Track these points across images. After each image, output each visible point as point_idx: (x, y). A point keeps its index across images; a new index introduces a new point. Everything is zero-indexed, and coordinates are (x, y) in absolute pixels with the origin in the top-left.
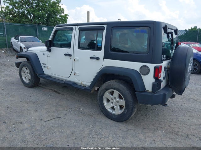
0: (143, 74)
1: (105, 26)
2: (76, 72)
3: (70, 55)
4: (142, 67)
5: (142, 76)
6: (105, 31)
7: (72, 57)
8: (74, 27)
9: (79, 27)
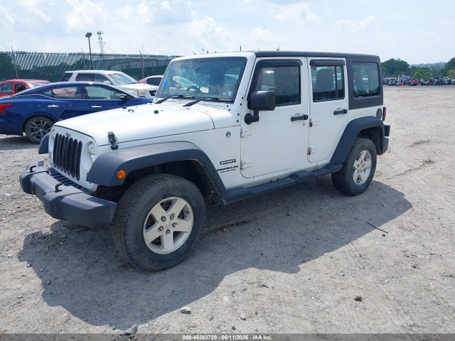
1: (344, 59)
3: (305, 117)
4: (378, 111)
6: (345, 68)
8: (303, 59)
9: (310, 59)
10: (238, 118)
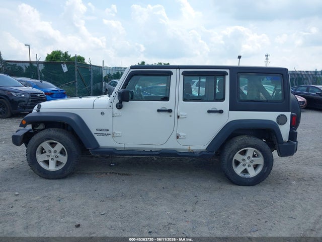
0: (281, 124)
1: (228, 71)
2: (180, 134)
3: (170, 111)
4: (279, 116)
5: (280, 126)
6: (228, 78)
7: (172, 114)
8: (173, 71)
9: (182, 70)
10: (111, 104)
